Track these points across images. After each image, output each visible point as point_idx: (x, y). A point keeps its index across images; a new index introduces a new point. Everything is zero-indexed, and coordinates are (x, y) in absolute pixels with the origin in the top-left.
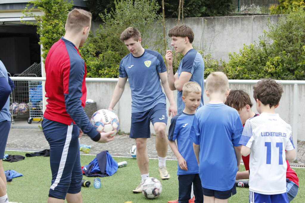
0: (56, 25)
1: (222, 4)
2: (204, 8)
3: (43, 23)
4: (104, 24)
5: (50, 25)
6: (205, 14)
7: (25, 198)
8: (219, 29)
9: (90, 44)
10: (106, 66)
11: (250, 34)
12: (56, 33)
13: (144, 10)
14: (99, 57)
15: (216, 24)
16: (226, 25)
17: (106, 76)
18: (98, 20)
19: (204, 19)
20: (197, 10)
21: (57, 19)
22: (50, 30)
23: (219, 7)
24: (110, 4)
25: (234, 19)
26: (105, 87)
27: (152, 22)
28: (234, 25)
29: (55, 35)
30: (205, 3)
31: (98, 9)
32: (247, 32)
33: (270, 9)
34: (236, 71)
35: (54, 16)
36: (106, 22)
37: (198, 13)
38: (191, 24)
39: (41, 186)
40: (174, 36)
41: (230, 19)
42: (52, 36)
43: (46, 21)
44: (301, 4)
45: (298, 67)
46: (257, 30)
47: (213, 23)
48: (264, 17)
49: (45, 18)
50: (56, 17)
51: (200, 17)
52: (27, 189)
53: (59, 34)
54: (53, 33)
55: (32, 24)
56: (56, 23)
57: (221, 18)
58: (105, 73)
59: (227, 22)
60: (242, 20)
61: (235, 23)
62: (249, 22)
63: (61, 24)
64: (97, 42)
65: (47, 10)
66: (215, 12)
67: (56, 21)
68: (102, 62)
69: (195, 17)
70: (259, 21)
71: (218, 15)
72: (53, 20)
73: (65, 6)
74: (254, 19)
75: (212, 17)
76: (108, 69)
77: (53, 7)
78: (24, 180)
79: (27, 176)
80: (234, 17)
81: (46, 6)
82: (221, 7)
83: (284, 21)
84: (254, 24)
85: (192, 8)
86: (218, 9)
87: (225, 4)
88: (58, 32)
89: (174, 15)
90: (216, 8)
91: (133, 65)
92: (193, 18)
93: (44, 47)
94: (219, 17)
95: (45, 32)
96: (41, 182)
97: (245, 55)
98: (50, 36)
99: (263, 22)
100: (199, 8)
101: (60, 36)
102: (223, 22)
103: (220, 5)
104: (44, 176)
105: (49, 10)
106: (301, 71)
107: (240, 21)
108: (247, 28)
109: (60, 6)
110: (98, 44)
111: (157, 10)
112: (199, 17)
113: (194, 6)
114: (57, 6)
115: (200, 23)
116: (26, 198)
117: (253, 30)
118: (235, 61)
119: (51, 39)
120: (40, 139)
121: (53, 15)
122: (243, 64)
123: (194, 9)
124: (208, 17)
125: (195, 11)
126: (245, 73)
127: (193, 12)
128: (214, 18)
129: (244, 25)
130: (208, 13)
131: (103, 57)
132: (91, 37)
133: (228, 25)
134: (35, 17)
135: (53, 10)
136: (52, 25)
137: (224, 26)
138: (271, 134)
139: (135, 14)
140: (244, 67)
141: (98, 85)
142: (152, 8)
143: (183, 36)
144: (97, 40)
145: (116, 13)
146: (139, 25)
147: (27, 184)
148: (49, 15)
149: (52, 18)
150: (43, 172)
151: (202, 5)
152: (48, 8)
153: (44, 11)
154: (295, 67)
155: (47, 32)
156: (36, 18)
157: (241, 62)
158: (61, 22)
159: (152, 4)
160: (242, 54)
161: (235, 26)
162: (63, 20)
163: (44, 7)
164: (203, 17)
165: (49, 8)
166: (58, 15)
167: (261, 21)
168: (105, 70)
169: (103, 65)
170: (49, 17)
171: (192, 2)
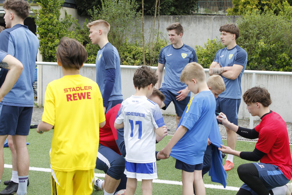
0: (51, 18)
1: (187, 5)
2: (173, 8)
3: (40, 16)
4: (92, 18)
5: (46, 18)
6: (174, 13)
7: (35, 163)
8: (185, 26)
9: (79, 35)
10: (92, 54)
11: (211, 31)
12: (51, 25)
13: (126, 8)
14: (87, 46)
15: (183, 21)
16: (191, 23)
17: (92, 63)
18: (84, 14)
19: (173, 17)
20: (167, 9)
21: (52, 13)
22: (46, 21)
23: (185, 8)
24: (95, 2)
25: (198, 18)
26: (91, 71)
27: (132, 18)
28: (197, 23)
29: (50, 26)
30: (173, 4)
31: (85, 5)
32: (209, 29)
33: (227, 11)
34: (201, 62)
35: (49, 11)
36: (94, 16)
37: (168, 12)
38: (162, 21)
39: (47, 153)
40: (225, 31)
41: (194, 18)
42: (48, 27)
43: (43, 14)
44: (253, 8)
45: (252, 59)
46: (217, 28)
47: (181, 21)
48: (222, 17)
49: (42, 11)
50: (51, 11)
51: (170, 15)
52: (35, 156)
53: (53, 25)
54: (48, 24)
55: (30, 17)
56: (51, 16)
57: (187, 17)
58: (91, 60)
59: (192, 21)
60: (204, 19)
61: (199, 21)
62: (210, 21)
63: (55, 17)
64: (84, 33)
65: (44, 5)
66: (181, 12)
67: (51, 15)
68: (89, 51)
69: (165, 15)
70: (219, 21)
71: (184, 14)
72: (48, 13)
73: (59, 2)
74: (214, 18)
75: (180, 16)
76: (94, 56)
77: (48, 2)
78: (31, 148)
79: (33, 145)
80: (198, 17)
81: (43, 1)
82: (186, 7)
83: (241, 21)
84: (214, 22)
85: (163, 8)
86: (184, 9)
87: (190, 5)
88: (52, 24)
89: (148, 13)
90: (182, 8)
91: (171, 54)
92: (164, 16)
93: (40, 36)
94: (186, 16)
95: (42, 24)
96: (45, 150)
97: (208, 48)
98: (46, 27)
99: (221, 21)
100: (169, 8)
101: (54, 27)
102: (188, 20)
103: (186, 6)
104: (47, 145)
105: (45, 5)
106: (254, 63)
107: (203, 20)
108: (208, 26)
109: (54, 2)
110: (85, 35)
111: (136, 9)
112: (168, 15)
113: (165, 6)
114: (52, 2)
115: (170, 21)
116: (37, 163)
117: (213, 28)
118: (200, 53)
119: (47, 30)
120: (36, 114)
121: (48, 9)
122: (207, 56)
123: (165, 8)
124: (177, 16)
125: (166, 10)
126: (209, 63)
127: (164, 11)
128: (181, 17)
129: (206, 23)
130: (176, 12)
131: (90, 46)
132: (78, 29)
133: (193, 23)
134: (32, 10)
135: (49, 5)
136: (48, 18)
137: (189, 24)
138: (132, 114)
139: (119, 11)
140: (208, 58)
141: (85, 70)
142: (132, 7)
143: (232, 33)
144: (84, 32)
145: (102, 9)
146: (122, 20)
147: (35, 151)
148: (45, 9)
149: (48, 12)
150: (46, 142)
151: (171, 6)
152: (44, 4)
153: (42, 6)
154: (250, 59)
155: (43, 24)
156: (34, 11)
157: (206, 53)
158: (55, 15)
159: (132, 3)
160: (206, 47)
161: (199, 24)
162: (57, 14)
163: (41, 3)
164: (172, 15)
165: (46, 3)
166: (53, 9)
167: (220, 20)
168: (91, 57)
169: (90, 53)
170: (45, 11)
171: (163, 2)
